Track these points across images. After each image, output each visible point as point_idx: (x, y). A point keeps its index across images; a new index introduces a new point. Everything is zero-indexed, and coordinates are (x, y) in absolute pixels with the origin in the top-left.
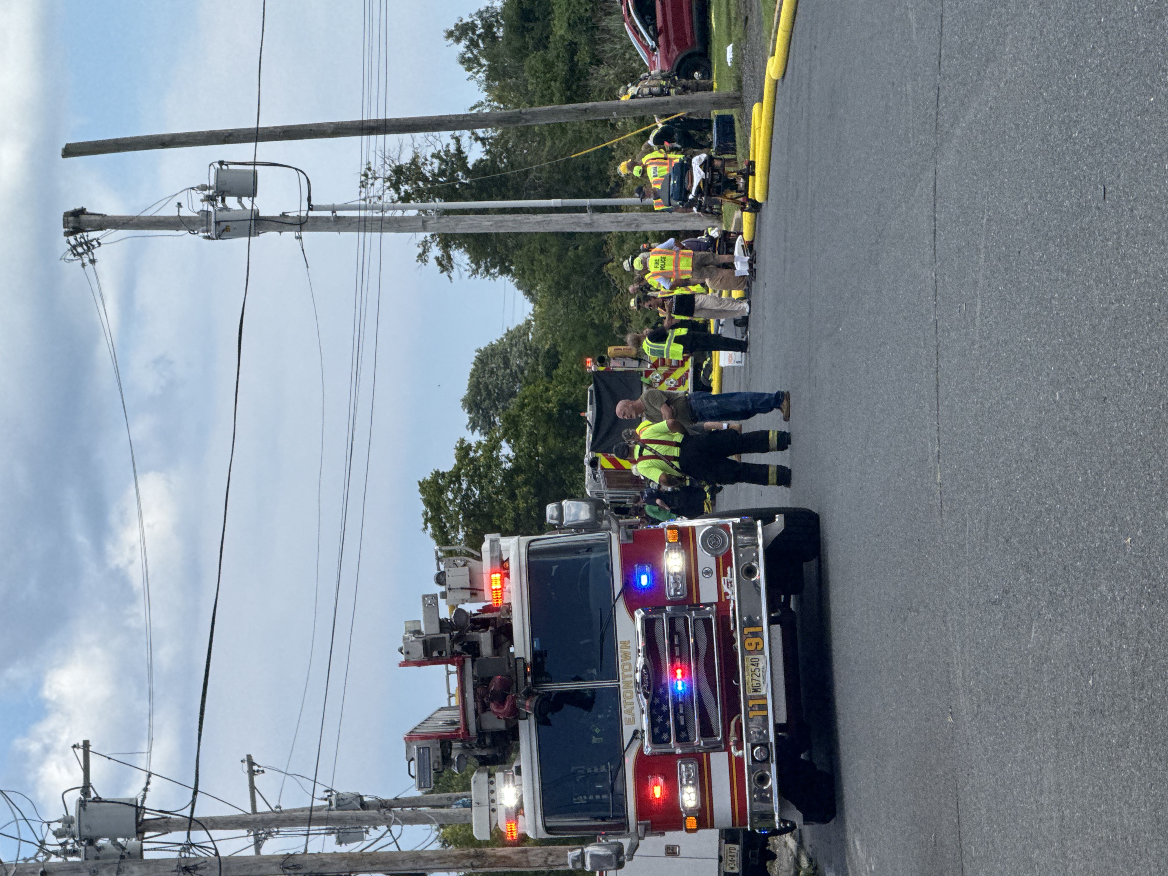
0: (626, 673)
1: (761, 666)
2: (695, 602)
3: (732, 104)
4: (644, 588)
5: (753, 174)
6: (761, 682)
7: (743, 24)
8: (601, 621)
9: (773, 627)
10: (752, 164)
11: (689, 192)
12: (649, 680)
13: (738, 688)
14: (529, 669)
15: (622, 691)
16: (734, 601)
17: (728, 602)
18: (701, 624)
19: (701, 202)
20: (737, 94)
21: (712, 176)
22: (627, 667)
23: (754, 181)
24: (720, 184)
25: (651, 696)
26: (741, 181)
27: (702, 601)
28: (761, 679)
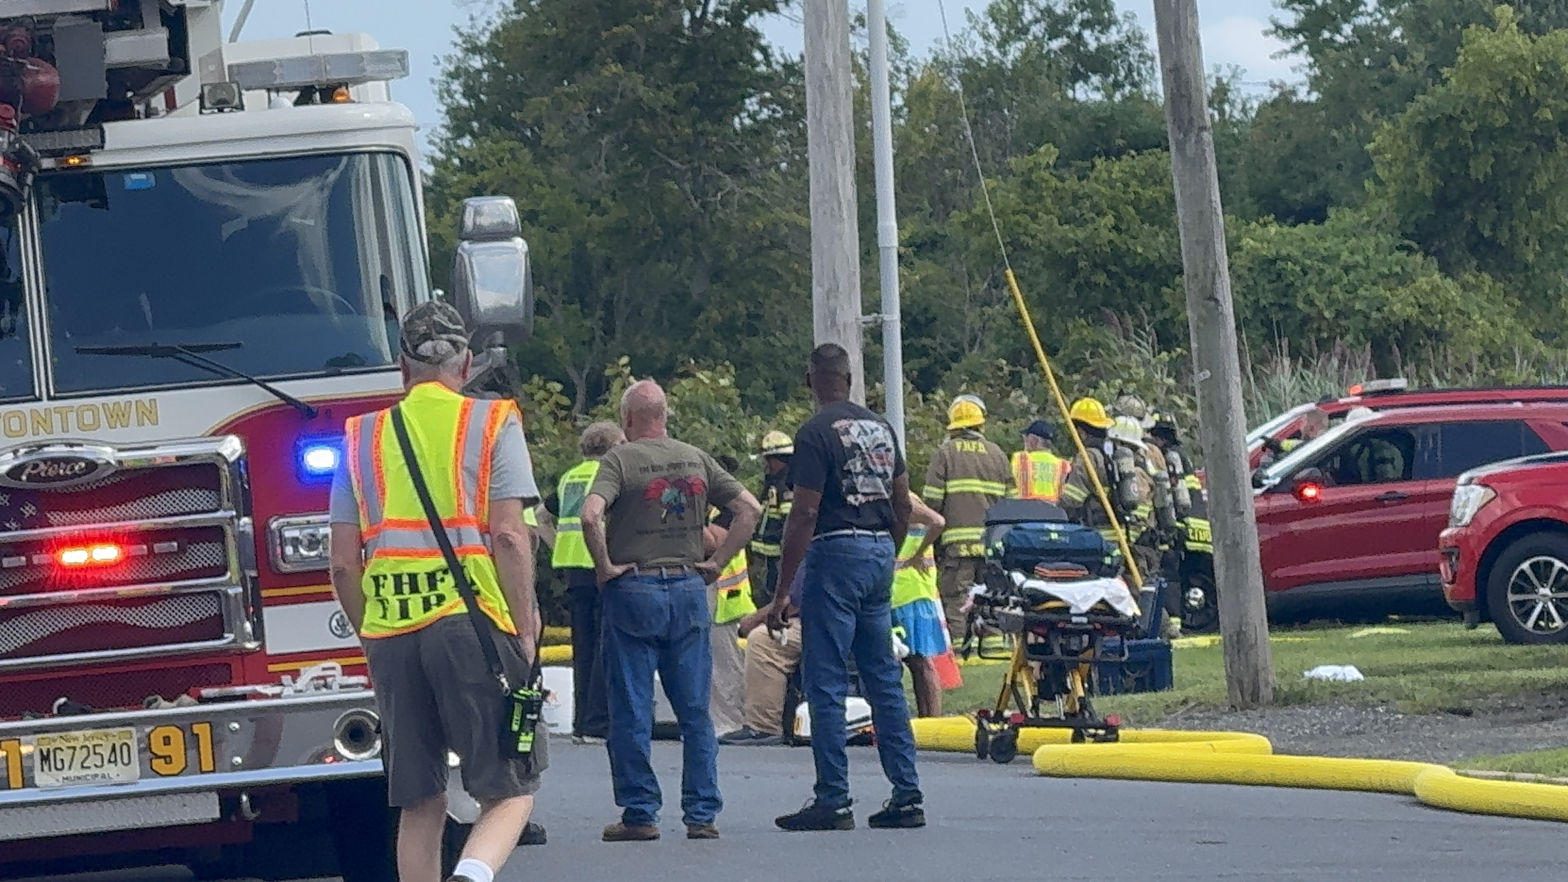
0: (72, 417)
1: (112, 771)
2: (265, 593)
3: (1240, 682)
4: (298, 459)
5: (1078, 738)
6: (66, 773)
7: (1449, 705)
8: (210, 348)
9: (214, 797)
10: (1111, 734)
11: (1029, 573)
12: (59, 478)
13: (46, 711)
14: (74, 161)
15: (26, 407)
16: (277, 696)
17: (275, 679)
18: (206, 610)
19: (1005, 603)
20: (1266, 693)
21: (1079, 632)
22: (88, 418)
23: (1064, 741)
24: (1057, 651)
25: (13, 484)
26: (1059, 707)
27: (267, 611)
28: (76, 771)
